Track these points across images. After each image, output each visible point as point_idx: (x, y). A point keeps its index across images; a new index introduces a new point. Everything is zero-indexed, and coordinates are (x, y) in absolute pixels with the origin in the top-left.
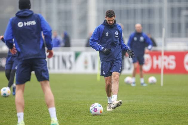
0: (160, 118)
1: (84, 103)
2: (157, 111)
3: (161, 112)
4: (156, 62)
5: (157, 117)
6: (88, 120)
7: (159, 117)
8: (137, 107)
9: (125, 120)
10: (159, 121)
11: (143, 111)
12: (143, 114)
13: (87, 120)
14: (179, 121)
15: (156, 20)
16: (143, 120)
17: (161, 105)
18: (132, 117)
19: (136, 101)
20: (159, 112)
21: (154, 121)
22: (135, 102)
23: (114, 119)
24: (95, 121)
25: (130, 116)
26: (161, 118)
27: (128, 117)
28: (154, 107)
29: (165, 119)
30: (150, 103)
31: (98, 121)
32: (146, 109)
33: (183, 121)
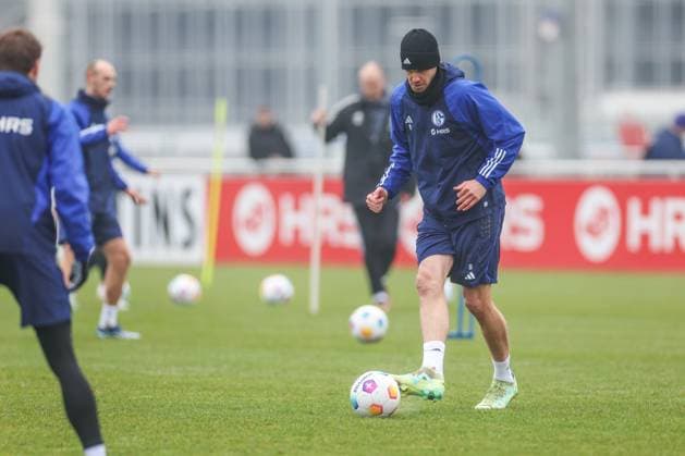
0: (304, 438)
1: (8, 378)
2: (294, 409)
3: (311, 413)
4: (291, 220)
5: (294, 435)
6: (22, 444)
7: (301, 434)
8: (217, 393)
9: (168, 443)
10: (302, 448)
11: (239, 409)
12: (238, 422)
13: (19, 442)
14: (380, 449)
15: (292, 56)
16: (238, 446)
17: (311, 386)
18: (196, 433)
19: (213, 370)
20: (303, 412)
21: (281, 449)
22: (212, 375)
23: (125, 439)
24: (52, 446)
25: (187, 430)
26: (310, 435)
27: (180, 432)
28: (284, 394)
29: (326, 440)
30: (269, 378)
31: (64, 449)
32: (252, 404)
33: (395, 448)
